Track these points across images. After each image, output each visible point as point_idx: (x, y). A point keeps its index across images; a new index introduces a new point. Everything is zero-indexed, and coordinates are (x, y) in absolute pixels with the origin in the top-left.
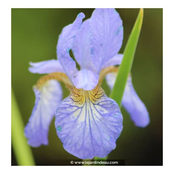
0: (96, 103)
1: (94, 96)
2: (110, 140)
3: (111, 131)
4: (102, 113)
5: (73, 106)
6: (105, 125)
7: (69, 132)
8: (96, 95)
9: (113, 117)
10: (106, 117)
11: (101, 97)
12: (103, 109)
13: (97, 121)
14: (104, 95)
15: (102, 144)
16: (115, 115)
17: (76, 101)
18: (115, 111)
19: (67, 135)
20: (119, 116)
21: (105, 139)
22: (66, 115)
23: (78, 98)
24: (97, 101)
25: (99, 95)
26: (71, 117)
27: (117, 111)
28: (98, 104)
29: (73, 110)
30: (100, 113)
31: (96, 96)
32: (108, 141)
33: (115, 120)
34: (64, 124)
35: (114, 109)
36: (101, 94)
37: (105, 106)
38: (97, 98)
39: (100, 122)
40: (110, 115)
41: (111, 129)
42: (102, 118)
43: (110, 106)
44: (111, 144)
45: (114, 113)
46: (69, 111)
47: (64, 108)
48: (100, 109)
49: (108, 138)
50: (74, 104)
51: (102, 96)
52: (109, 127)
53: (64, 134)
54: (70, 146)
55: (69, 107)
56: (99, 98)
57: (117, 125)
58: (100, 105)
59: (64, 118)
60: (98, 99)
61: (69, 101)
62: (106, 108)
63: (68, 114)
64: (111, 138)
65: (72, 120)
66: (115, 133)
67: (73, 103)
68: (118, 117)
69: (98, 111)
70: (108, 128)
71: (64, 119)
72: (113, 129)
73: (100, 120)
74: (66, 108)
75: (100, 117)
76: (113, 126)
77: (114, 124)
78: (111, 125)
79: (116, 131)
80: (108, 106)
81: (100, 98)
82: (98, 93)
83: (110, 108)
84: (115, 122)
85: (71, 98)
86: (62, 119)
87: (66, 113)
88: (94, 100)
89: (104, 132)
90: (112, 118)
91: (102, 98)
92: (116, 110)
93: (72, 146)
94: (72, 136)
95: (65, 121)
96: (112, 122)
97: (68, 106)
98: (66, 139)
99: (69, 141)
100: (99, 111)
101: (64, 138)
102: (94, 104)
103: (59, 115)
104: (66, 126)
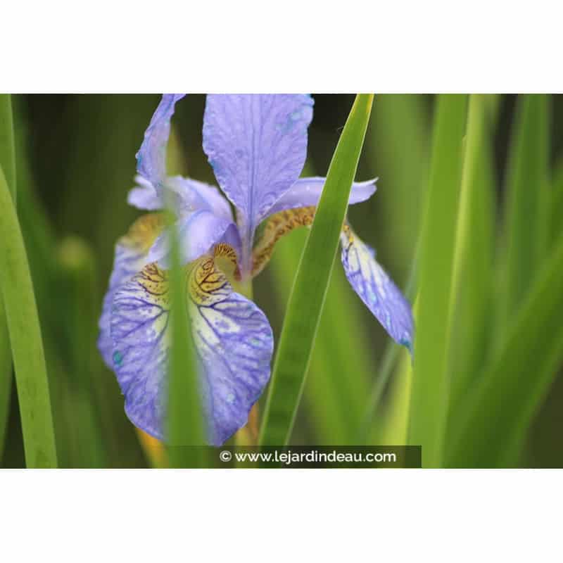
0: (207, 303)
1: (199, 285)
2: (234, 404)
3: (239, 380)
4: (222, 331)
5: (152, 305)
6: (226, 363)
7: (140, 371)
8: (204, 282)
9: (249, 344)
10: (229, 343)
11: (217, 289)
12: (228, 320)
13: (203, 350)
14: (225, 284)
15: (213, 410)
16: (258, 339)
17: (155, 291)
18: (258, 329)
19: (135, 379)
20: (265, 343)
21: (222, 400)
22: (136, 325)
23: (160, 284)
24: (208, 297)
25: (212, 282)
26: (149, 332)
27: (263, 330)
28: (212, 306)
29: (152, 315)
30: (215, 331)
31: (204, 286)
32: (227, 404)
33: (251, 354)
34: (131, 347)
35: (258, 325)
36: (217, 281)
37: (234, 313)
38: (207, 290)
39: (213, 354)
40: (241, 338)
41: (238, 376)
42: (219, 345)
43: (247, 314)
44: (233, 414)
45: (256, 335)
46: (145, 316)
47: (131, 307)
48: (219, 321)
49: (230, 398)
50: (151, 300)
51: (222, 287)
52: (234, 368)
53: (127, 373)
54: (141, 405)
55: (142, 306)
56: (213, 290)
57: (255, 365)
58: (218, 310)
59: (130, 332)
60: (209, 292)
61: (136, 290)
62: (237, 319)
63: (142, 324)
64: (238, 398)
65: (149, 340)
66: (249, 388)
67: (148, 296)
68: (260, 344)
69: (210, 325)
70: (231, 372)
71: (131, 335)
72: (245, 376)
73: (213, 348)
74: (135, 307)
75: (214, 340)
76: (246, 368)
77: (247, 363)
78: (238, 365)
79: (251, 381)
80: (241, 314)
81: (216, 292)
82: (210, 279)
83: (247, 319)
84: (251, 359)
85: (140, 285)
86: (126, 334)
87: (136, 322)
88: (198, 295)
89: (220, 380)
90: (245, 346)
91: (222, 291)
92: (263, 326)
93: (145, 407)
94: (145, 381)
95: (132, 340)
96: (244, 357)
97: (140, 303)
98: (132, 386)
99: (139, 392)
100: (215, 326)
101: (129, 384)
102: (199, 307)
103: (119, 323)
104: (133, 354)
